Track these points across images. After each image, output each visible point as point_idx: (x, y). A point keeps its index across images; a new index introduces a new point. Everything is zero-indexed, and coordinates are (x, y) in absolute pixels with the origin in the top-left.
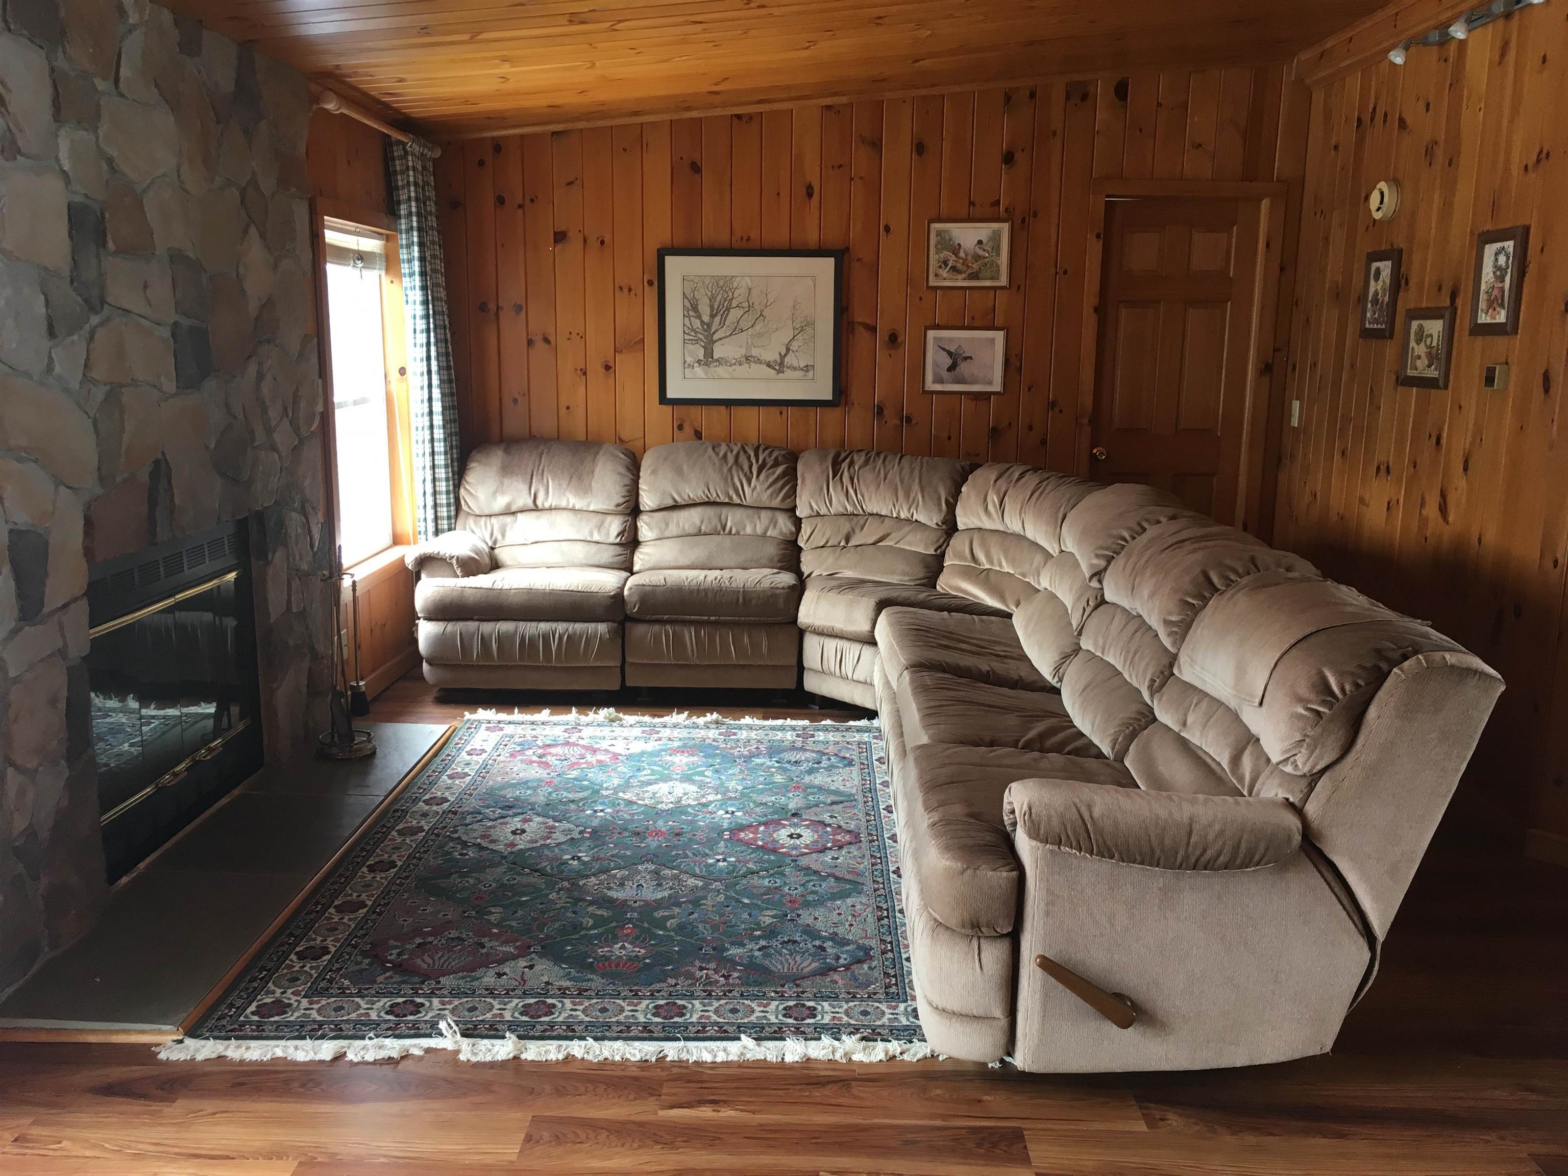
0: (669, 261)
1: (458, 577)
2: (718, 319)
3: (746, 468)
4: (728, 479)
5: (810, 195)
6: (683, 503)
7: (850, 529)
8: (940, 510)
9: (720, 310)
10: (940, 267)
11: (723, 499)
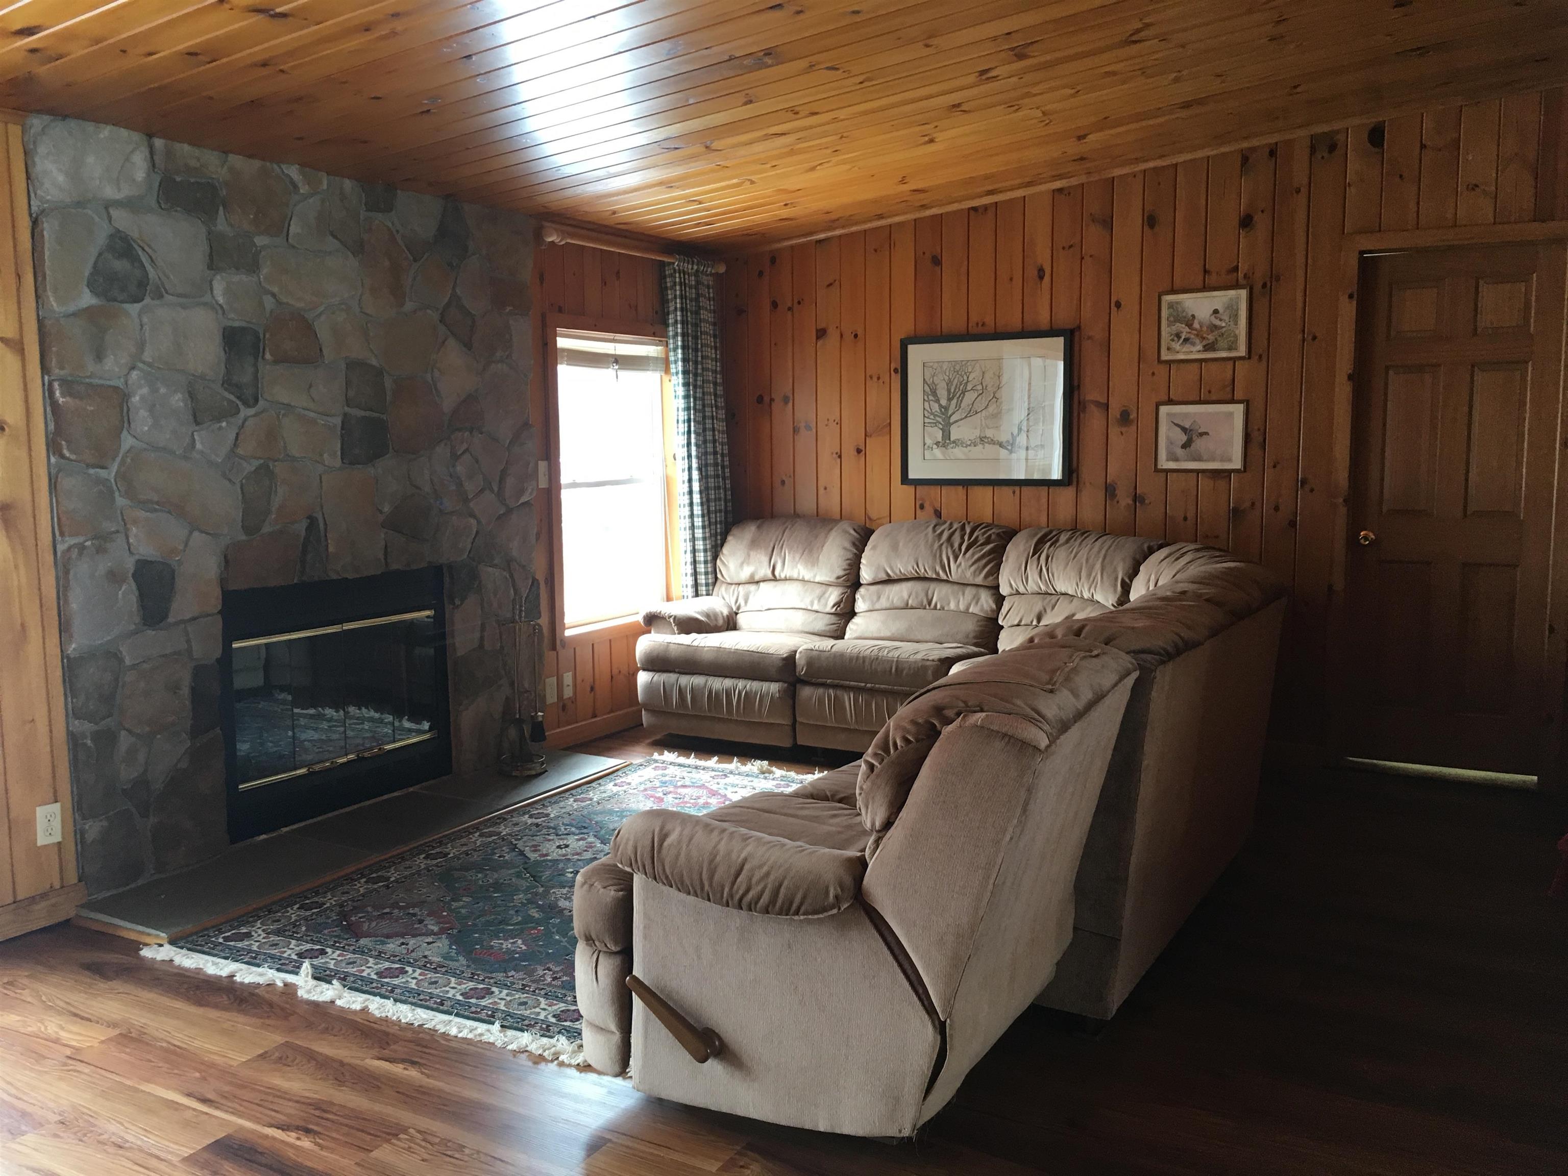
0: (911, 348)
1: (675, 634)
2: (954, 402)
3: (956, 545)
4: (936, 555)
5: (1041, 278)
6: (896, 578)
7: (1042, 608)
8: (1115, 590)
9: (957, 393)
10: (1173, 340)
11: (931, 574)
